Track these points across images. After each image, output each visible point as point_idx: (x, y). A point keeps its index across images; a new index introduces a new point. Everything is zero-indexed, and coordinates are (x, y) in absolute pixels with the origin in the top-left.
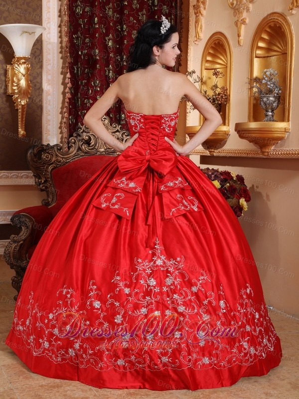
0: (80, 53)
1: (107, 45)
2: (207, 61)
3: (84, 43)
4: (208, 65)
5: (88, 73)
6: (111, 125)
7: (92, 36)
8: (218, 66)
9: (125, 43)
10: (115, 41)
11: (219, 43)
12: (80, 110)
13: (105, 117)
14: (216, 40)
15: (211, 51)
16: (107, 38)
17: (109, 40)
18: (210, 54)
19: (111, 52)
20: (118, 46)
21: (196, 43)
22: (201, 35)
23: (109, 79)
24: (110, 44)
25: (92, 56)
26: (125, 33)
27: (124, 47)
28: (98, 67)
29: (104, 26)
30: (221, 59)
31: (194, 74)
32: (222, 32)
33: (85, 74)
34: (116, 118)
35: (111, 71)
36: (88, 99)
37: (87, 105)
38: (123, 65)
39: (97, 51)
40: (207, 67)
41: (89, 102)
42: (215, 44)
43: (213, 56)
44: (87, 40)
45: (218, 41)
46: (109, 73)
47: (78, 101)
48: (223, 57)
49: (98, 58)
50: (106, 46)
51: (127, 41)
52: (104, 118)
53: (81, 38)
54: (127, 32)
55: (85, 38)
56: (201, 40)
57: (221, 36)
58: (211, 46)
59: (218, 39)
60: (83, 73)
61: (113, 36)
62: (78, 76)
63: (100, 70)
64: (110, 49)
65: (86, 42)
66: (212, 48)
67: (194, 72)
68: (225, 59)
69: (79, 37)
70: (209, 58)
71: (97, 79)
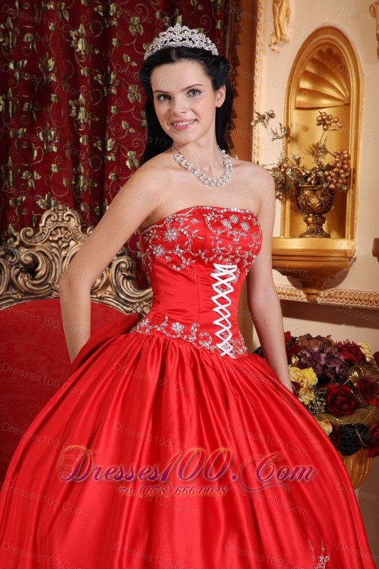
0: (12, 66)
1: (73, 49)
2: (301, 91)
3: (21, 42)
4: (302, 99)
5: (30, 111)
6: (84, 230)
7: (40, 29)
8: (325, 102)
9: (114, 44)
10: (90, 41)
11: (330, 52)
12: (12, 195)
13: (69, 212)
14: (323, 45)
15: (311, 69)
16: (73, 34)
17: (78, 37)
18: (307, 75)
19: (84, 65)
20: (97, 52)
21: (276, 48)
22: (288, 32)
23: (79, 126)
24: (80, 46)
25: (39, 75)
26: (115, 23)
27: (111, 54)
28: (53, 99)
29: (66, 6)
30: (333, 87)
31: (271, 120)
32: (339, 27)
33: (24, 113)
34: (92, 213)
35: (82, 109)
36: (31, 170)
37: (27, 185)
38: (110, 94)
39: (51, 63)
40: (300, 103)
41: (32, 177)
42: (320, 53)
43: (315, 79)
44: (28, 37)
45: (327, 47)
46: (78, 112)
47: (7, 174)
48: (339, 81)
49: (53, 78)
50: (71, 51)
51: (119, 42)
52: (69, 215)
53: (13, 31)
54: (118, 20)
55: (24, 31)
56: (286, 41)
57: (338, 37)
58: (310, 57)
59: (327, 43)
60: (19, 111)
61: (86, 28)
62: (8, 120)
63: (58, 106)
64: (80, 57)
65: (25, 40)
66: (314, 61)
67: (272, 116)
68: (342, 86)
69: (10, 29)
70: (305, 84)
71: (51, 126)
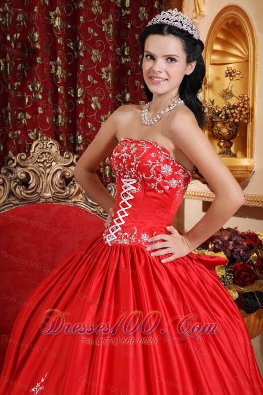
0: (9, 38)
1: (52, 25)
2: (214, 52)
3: (15, 21)
4: (215, 58)
5: (22, 70)
6: (62, 154)
7: (28, 11)
8: (232, 59)
9: (81, 20)
10: (64, 19)
11: (234, 23)
12: (10, 130)
13: (51, 142)
14: (229, 18)
15: (221, 36)
16: (52, 14)
17: (55, 16)
18: (218, 40)
19: (60, 36)
20: (69, 26)
21: (196, 21)
22: (204, 9)
23: (57, 80)
24: (57, 23)
25: (28, 44)
26: (81, 5)
27: (79, 27)
28: (38, 61)
30: (237, 48)
32: (240, 6)
33: (18, 71)
34: (68, 141)
35: (59, 68)
36: (24, 112)
37: (21, 123)
38: (79, 57)
39: (37, 35)
40: (213, 60)
41: (25, 117)
42: (227, 24)
43: (224, 43)
44: (20, 17)
45: (232, 20)
46: (56, 69)
47: (7, 115)
48: (241, 44)
49: (38, 46)
50: (51, 27)
51: (85, 19)
52: (51, 144)
53: (9, 13)
54: (83, 3)
55: (17, 13)
56: (203, 16)
57: (238, 12)
58: (220, 27)
59: (232, 17)
60: (15, 70)
61: (61, 9)
62: (7, 76)
63: (42, 66)
64: (57, 31)
65: (18, 19)
66: (222, 30)
69: (7, 12)
70: (217, 47)
71: (37, 80)
